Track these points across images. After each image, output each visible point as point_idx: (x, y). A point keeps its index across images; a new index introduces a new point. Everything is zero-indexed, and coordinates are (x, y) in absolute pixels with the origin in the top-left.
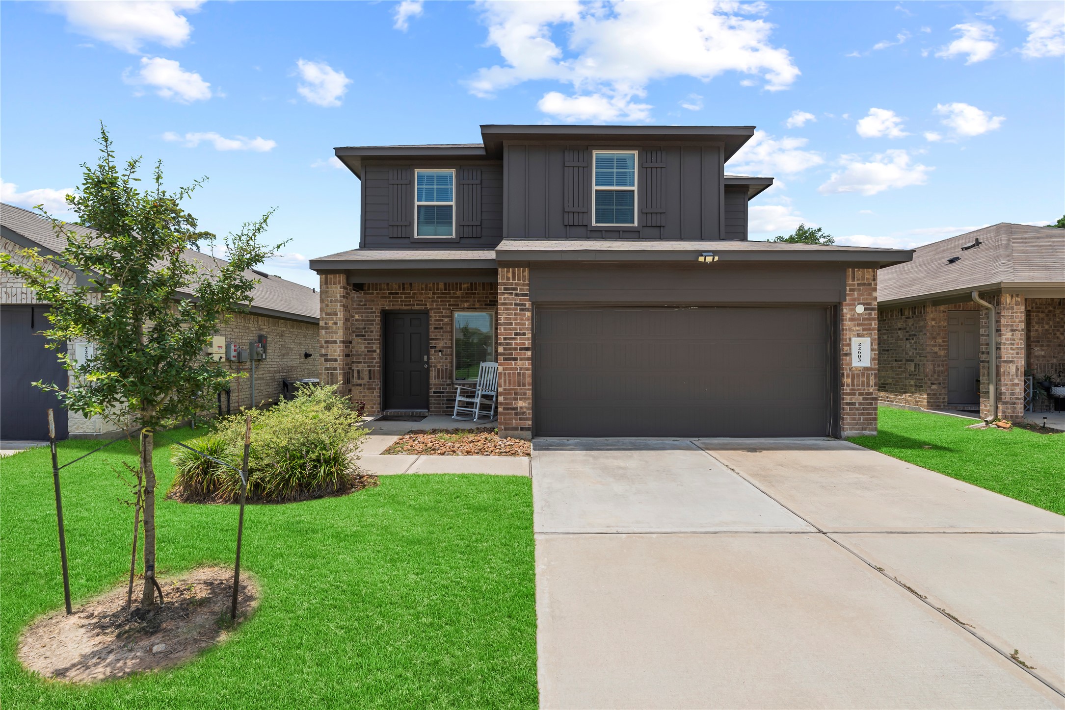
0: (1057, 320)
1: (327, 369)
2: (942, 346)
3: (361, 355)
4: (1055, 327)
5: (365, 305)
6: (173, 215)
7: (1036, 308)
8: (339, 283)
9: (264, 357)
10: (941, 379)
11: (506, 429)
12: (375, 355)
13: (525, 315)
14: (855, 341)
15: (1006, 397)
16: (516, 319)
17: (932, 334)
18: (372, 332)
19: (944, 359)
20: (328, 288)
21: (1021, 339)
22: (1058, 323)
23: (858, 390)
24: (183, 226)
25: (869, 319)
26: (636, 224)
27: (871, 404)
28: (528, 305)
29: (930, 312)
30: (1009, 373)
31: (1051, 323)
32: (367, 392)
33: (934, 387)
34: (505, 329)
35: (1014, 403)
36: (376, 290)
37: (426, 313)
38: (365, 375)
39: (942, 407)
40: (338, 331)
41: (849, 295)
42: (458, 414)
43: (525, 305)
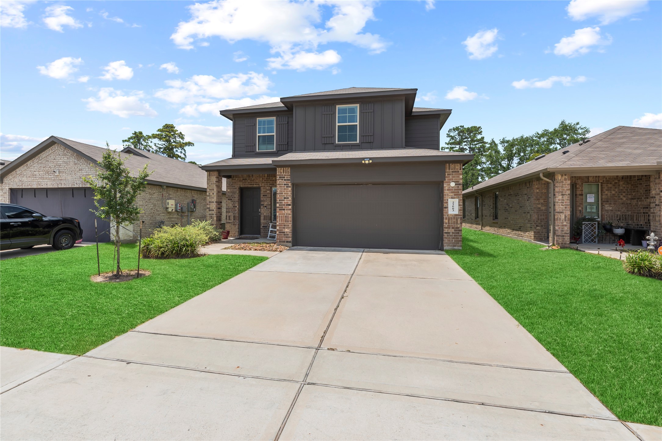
0: (621, 188)
1: (210, 214)
2: (544, 204)
3: (230, 209)
4: (619, 192)
5: (232, 185)
6: (172, 133)
7: (606, 181)
8: (215, 176)
9: (194, 210)
10: (543, 223)
11: (280, 242)
12: (236, 209)
13: (288, 189)
14: (450, 201)
15: (559, 233)
16: (284, 191)
17: (537, 197)
18: (235, 198)
19: (545, 211)
20: (210, 178)
21: (568, 200)
22: (622, 190)
23: (451, 226)
24: (177, 139)
25: (458, 190)
26: (358, 142)
27: (459, 233)
28: (290, 184)
29: (535, 184)
30: (560, 219)
31: (617, 190)
32: (233, 226)
33: (538, 228)
34: (280, 196)
35: (563, 236)
36: (237, 178)
37: (259, 188)
38: (232, 218)
39: (544, 240)
40: (214, 197)
41: (447, 177)
42: (270, 237)
43: (288, 185)
